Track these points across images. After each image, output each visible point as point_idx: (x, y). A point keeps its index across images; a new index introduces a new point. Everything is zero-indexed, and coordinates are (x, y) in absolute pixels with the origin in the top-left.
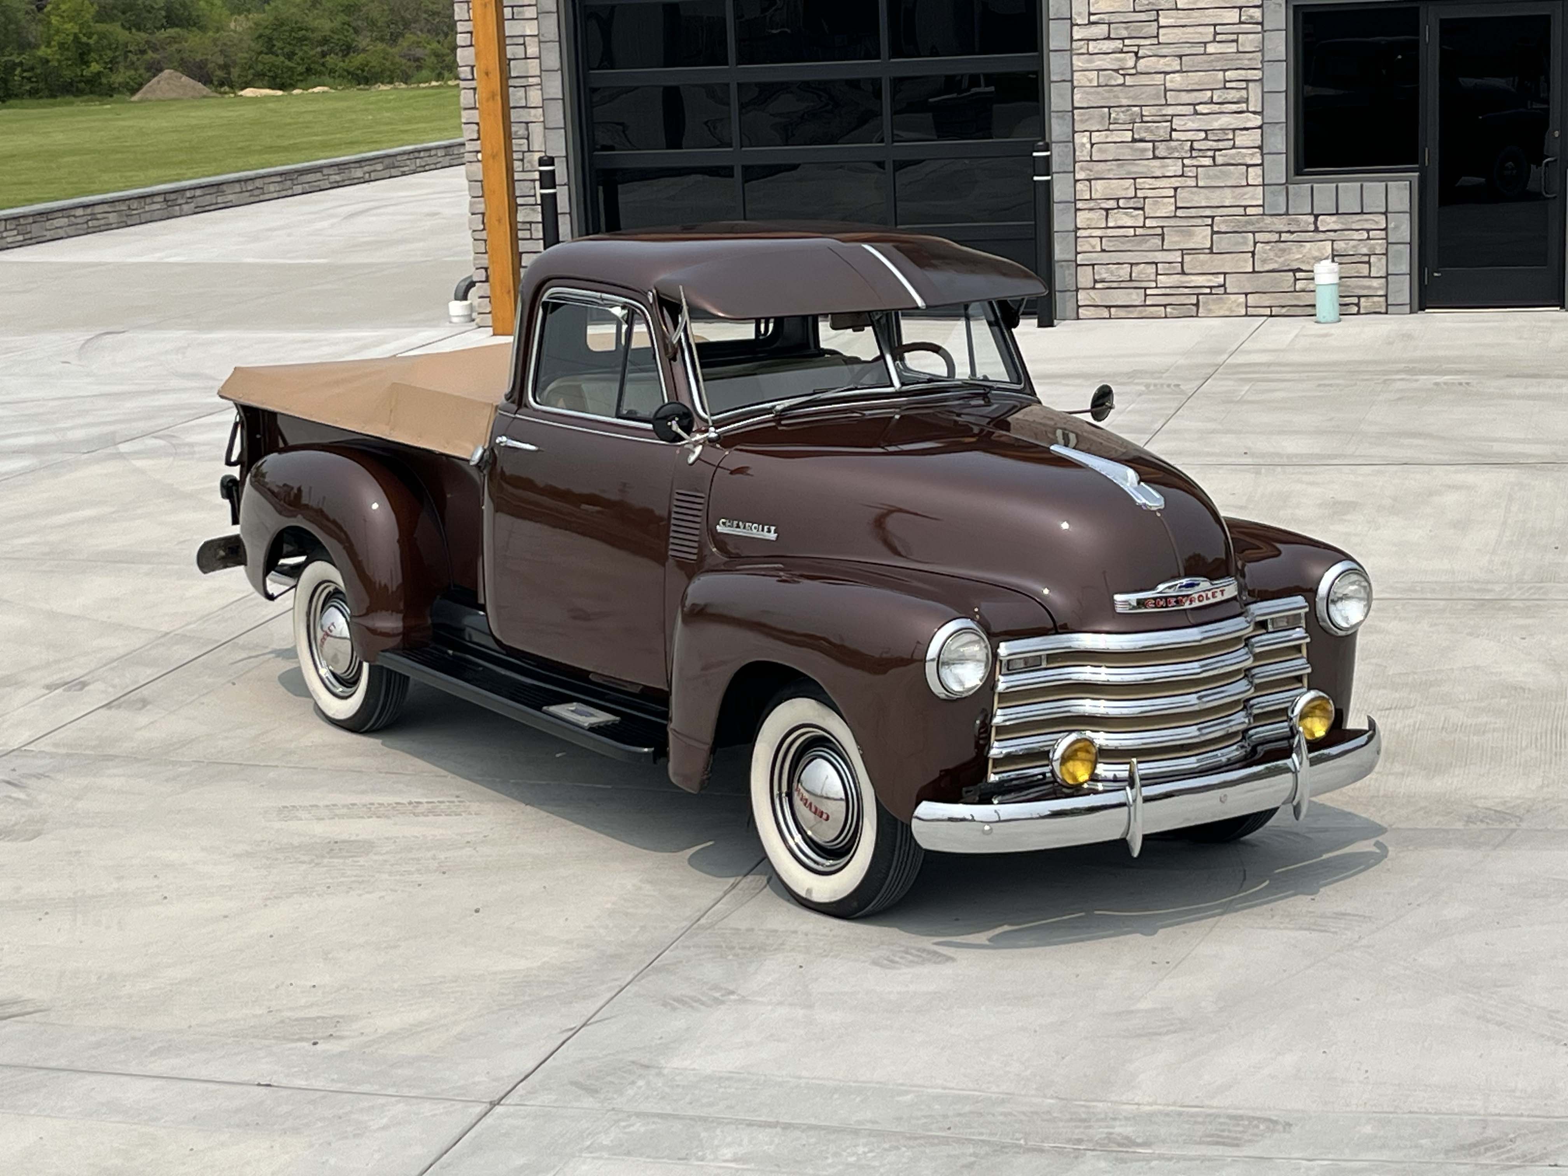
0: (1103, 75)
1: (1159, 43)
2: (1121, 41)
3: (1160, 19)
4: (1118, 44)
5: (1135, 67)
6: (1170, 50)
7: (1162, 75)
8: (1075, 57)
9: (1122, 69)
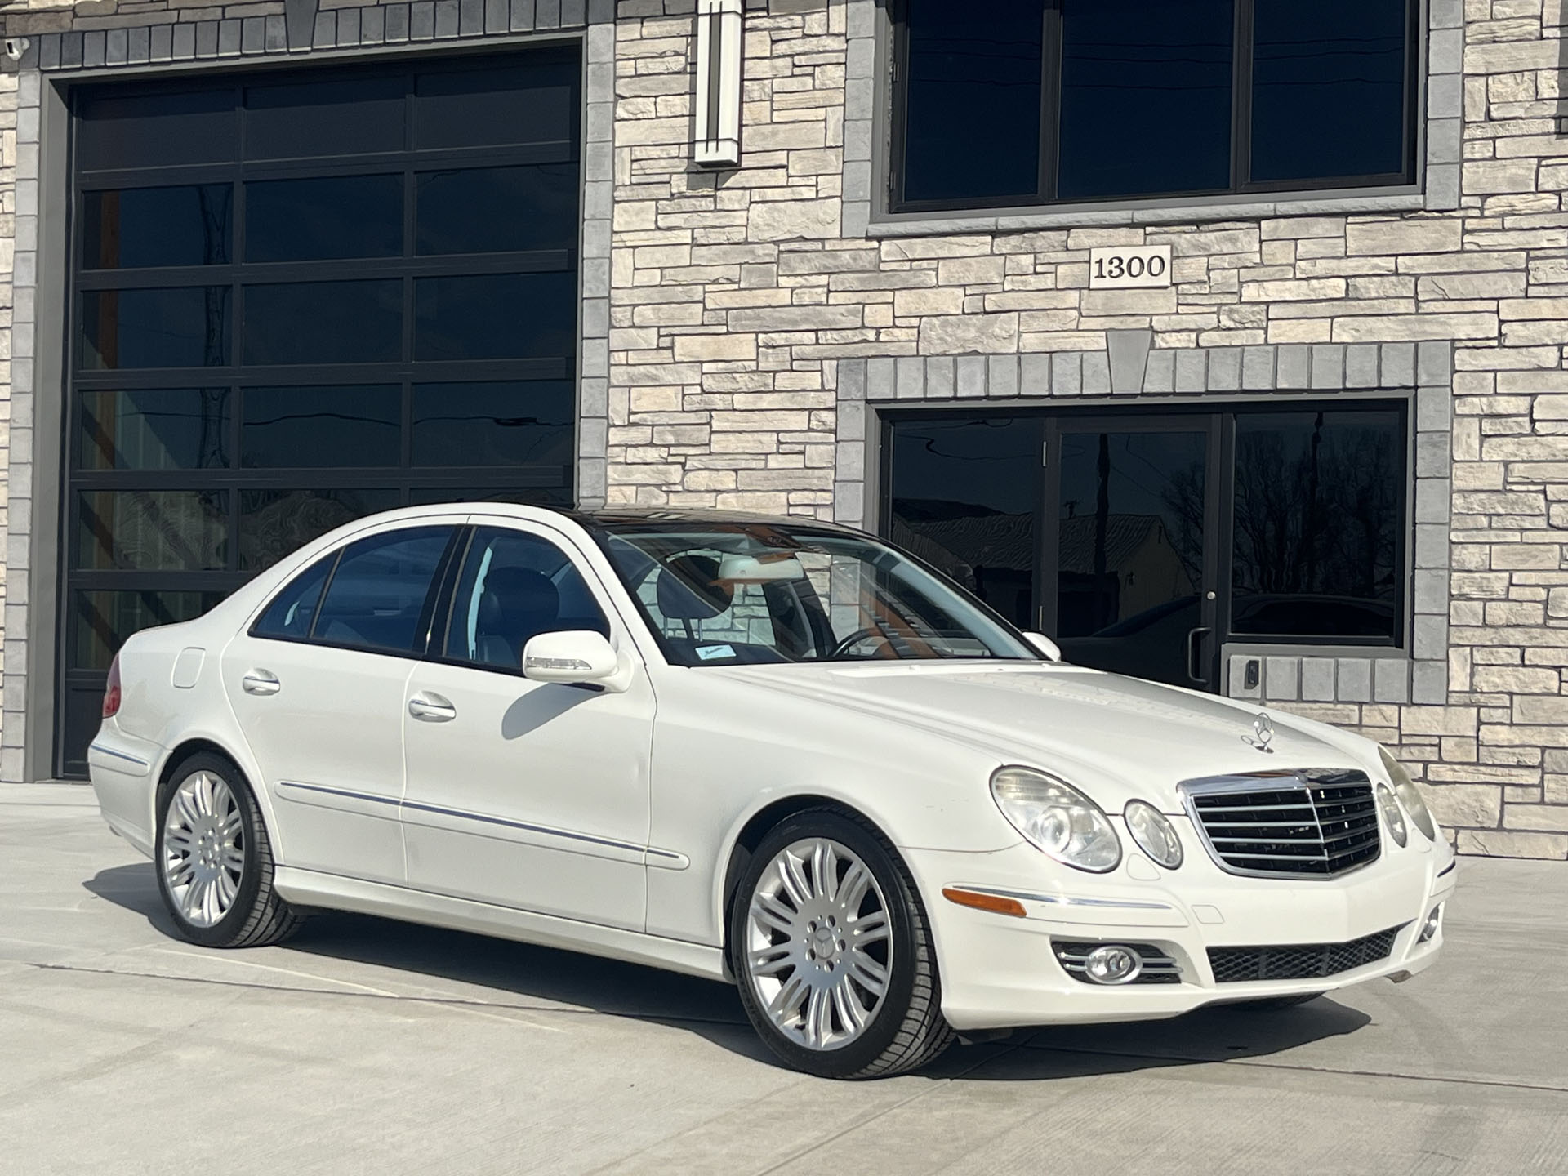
0: (642, 491)
1: (711, 454)
2: (667, 449)
3: (713, 422)
4: (664, 452)
5: (682, 483)
6: (723, 463)
7: (714, 494)
8: (610, 468)
9: (668, 484)
